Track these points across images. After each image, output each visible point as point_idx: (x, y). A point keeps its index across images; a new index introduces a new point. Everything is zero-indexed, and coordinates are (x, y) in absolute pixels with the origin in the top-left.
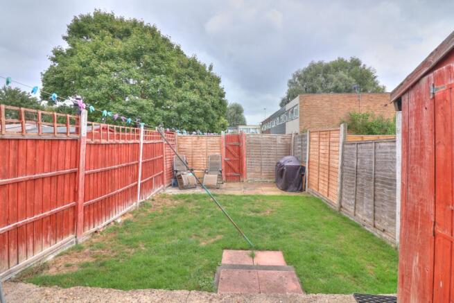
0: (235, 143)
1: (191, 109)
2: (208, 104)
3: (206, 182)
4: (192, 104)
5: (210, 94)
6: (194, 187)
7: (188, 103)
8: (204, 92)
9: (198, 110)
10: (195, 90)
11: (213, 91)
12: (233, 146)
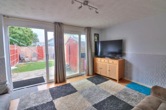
0: (41, 49)
1: (19, 37)
2: (26, 36)
3: (32, 60)
4: (20, 35)
5: (27, 31)
6: (29, 62)
7: (18, 35)
8: (25, 31)
9: (22, 38)
10: (20, 30)
11: (28, 31)
12: (40, 50)
